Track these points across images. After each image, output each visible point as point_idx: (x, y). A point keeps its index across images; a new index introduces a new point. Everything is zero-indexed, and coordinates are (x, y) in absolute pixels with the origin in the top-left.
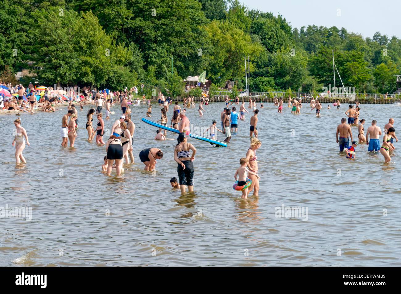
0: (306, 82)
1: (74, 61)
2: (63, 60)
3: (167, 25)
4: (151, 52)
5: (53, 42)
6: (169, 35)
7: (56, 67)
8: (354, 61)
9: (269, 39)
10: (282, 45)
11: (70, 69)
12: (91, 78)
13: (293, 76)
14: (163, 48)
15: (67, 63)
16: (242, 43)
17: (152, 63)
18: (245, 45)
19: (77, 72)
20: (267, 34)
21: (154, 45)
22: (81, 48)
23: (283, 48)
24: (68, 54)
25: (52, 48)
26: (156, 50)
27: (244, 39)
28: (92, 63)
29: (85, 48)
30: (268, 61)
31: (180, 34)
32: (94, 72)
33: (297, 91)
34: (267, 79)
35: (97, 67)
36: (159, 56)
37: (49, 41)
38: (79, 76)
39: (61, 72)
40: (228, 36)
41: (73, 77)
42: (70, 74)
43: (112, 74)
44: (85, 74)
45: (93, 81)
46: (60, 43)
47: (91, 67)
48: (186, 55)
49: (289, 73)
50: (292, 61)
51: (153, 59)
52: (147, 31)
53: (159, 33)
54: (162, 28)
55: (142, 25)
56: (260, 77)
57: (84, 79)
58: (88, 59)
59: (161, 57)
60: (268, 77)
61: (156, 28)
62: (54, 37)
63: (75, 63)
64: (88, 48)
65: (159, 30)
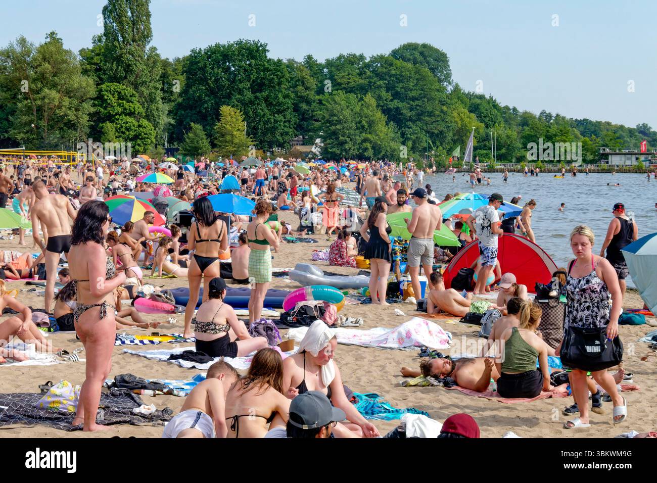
0: (519, 155)
1: (358, 137)
2: (349, 137)
3: (420, 106)
4: (407, 129)
5: (339, 122)
6: (421, 115)
7: (342, 143)
8: (562, 135)
9: (485, 117)
10: (495, 122)
11: (354, 145)
12: (370, 153)
13: (508, 149)
14: (417, 126)
15: (351, 140)
16: (467, 120)
17: (408, 139)
18: (470, 123)
19: (360, 148)
20: (483, 113)
21: (410, 124)
22: (363, 127)
23: (497, 124)
24: (352, 132)
25: (338, 127)
26: (411, 128)
27: (469, 117)
28: (372, 139)
29: (366, 127)
30: (485, 136)
31: (431, 114)
32: (373, 148)
33: (512, 162)
34: (485, 152)
35: (375, 143)
36: (414, 133)
37: (336, 121)
38: (361, 151)
39: (346, 147)
40: (455, 114)
41: (356, 152)
42: (354, 150)
43: (388, 149)
44: (366, 149)
45: (372, 156)
46: (345, 122)
47: (371, 142)
48: (436, 132)
49: (504, 146)
50: (507, 136)
51: (409, 136)
52: (404, 111)
53: (413, 113)
54: (416, 108)
55: (400, 106)
56: (479, 150)
57: (366, 154)
58: (369, 136)
59: (416, 133)
60: (485, 150)
61: (411, 109)
62: (341, 117)
63: (359, 139)
64: (368, 126)
65: (414, 110)
